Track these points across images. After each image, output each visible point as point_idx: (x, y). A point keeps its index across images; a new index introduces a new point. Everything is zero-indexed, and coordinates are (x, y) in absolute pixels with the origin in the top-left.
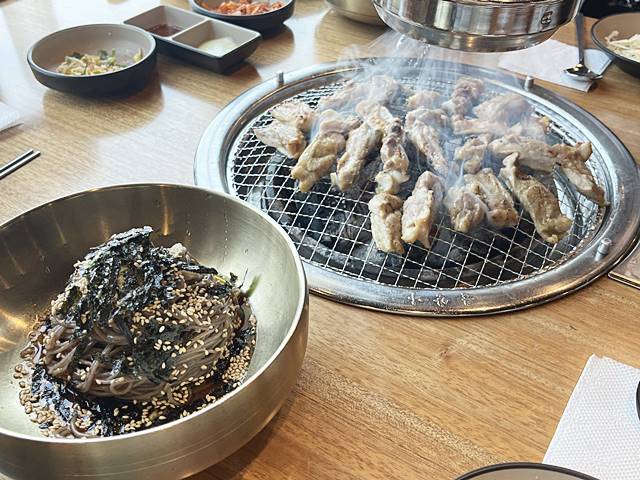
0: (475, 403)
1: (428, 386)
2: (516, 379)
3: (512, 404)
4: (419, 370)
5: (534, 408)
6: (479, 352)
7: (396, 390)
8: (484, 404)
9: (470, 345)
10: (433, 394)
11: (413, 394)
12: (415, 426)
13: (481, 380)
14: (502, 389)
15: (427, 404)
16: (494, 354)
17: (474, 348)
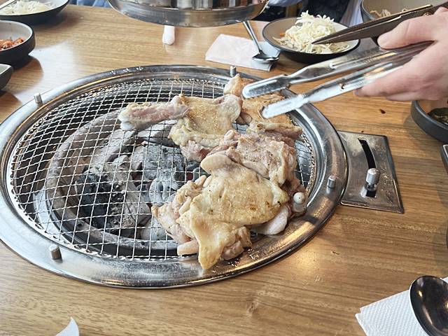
2: (313, 312)
4: (238, 332)
6: (277, 297)
14: (307, 326)
16: (289, 295)
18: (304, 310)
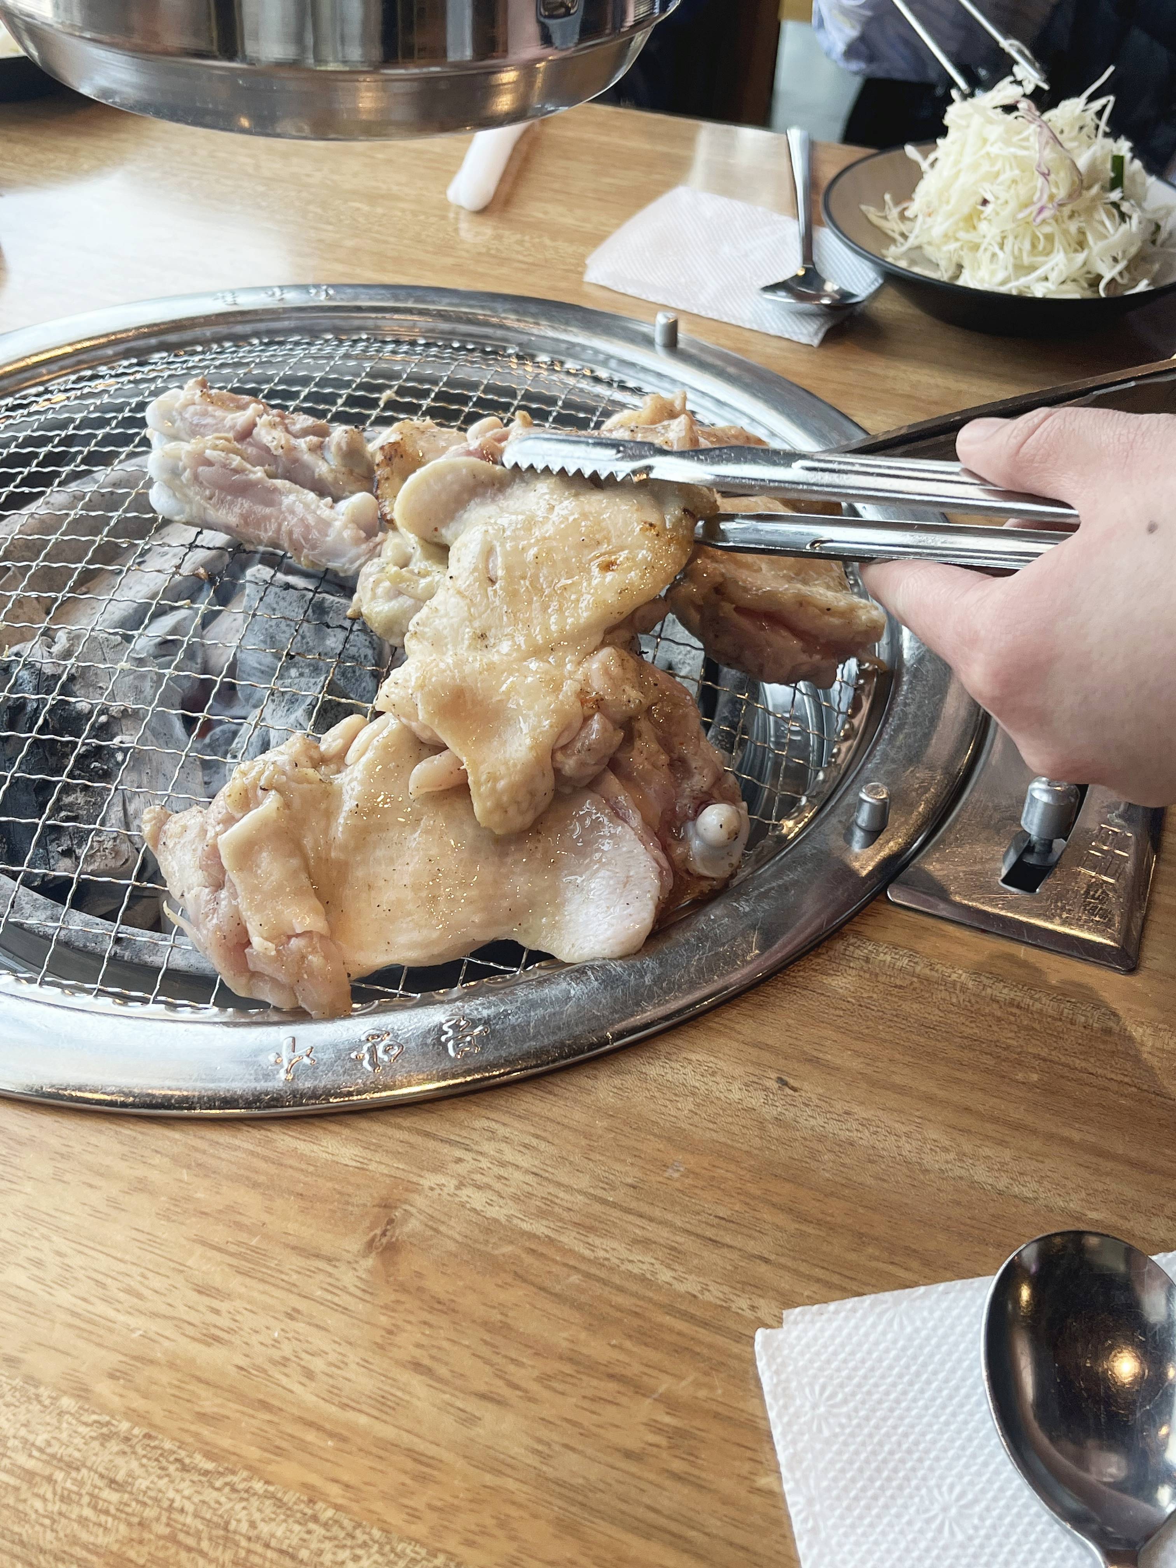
0: (473, 1406)
1: (318, 1365)
2: (606, 1292)
3: (593, 1385)
4: (293, 1315)
5: (662, 1389)
6: (493, 1212)
7: (209, 1403)
8: (500, 1402)
9: (466, 1192)
10: (333, 1394)
11: (265, 1405)
12: (265, 1529)
13: (495, 1316)
14: (561, 1339)
15: (311, 1436)
16: (542, 1214)
17: (477, 1199)
18: (575, 1278)
